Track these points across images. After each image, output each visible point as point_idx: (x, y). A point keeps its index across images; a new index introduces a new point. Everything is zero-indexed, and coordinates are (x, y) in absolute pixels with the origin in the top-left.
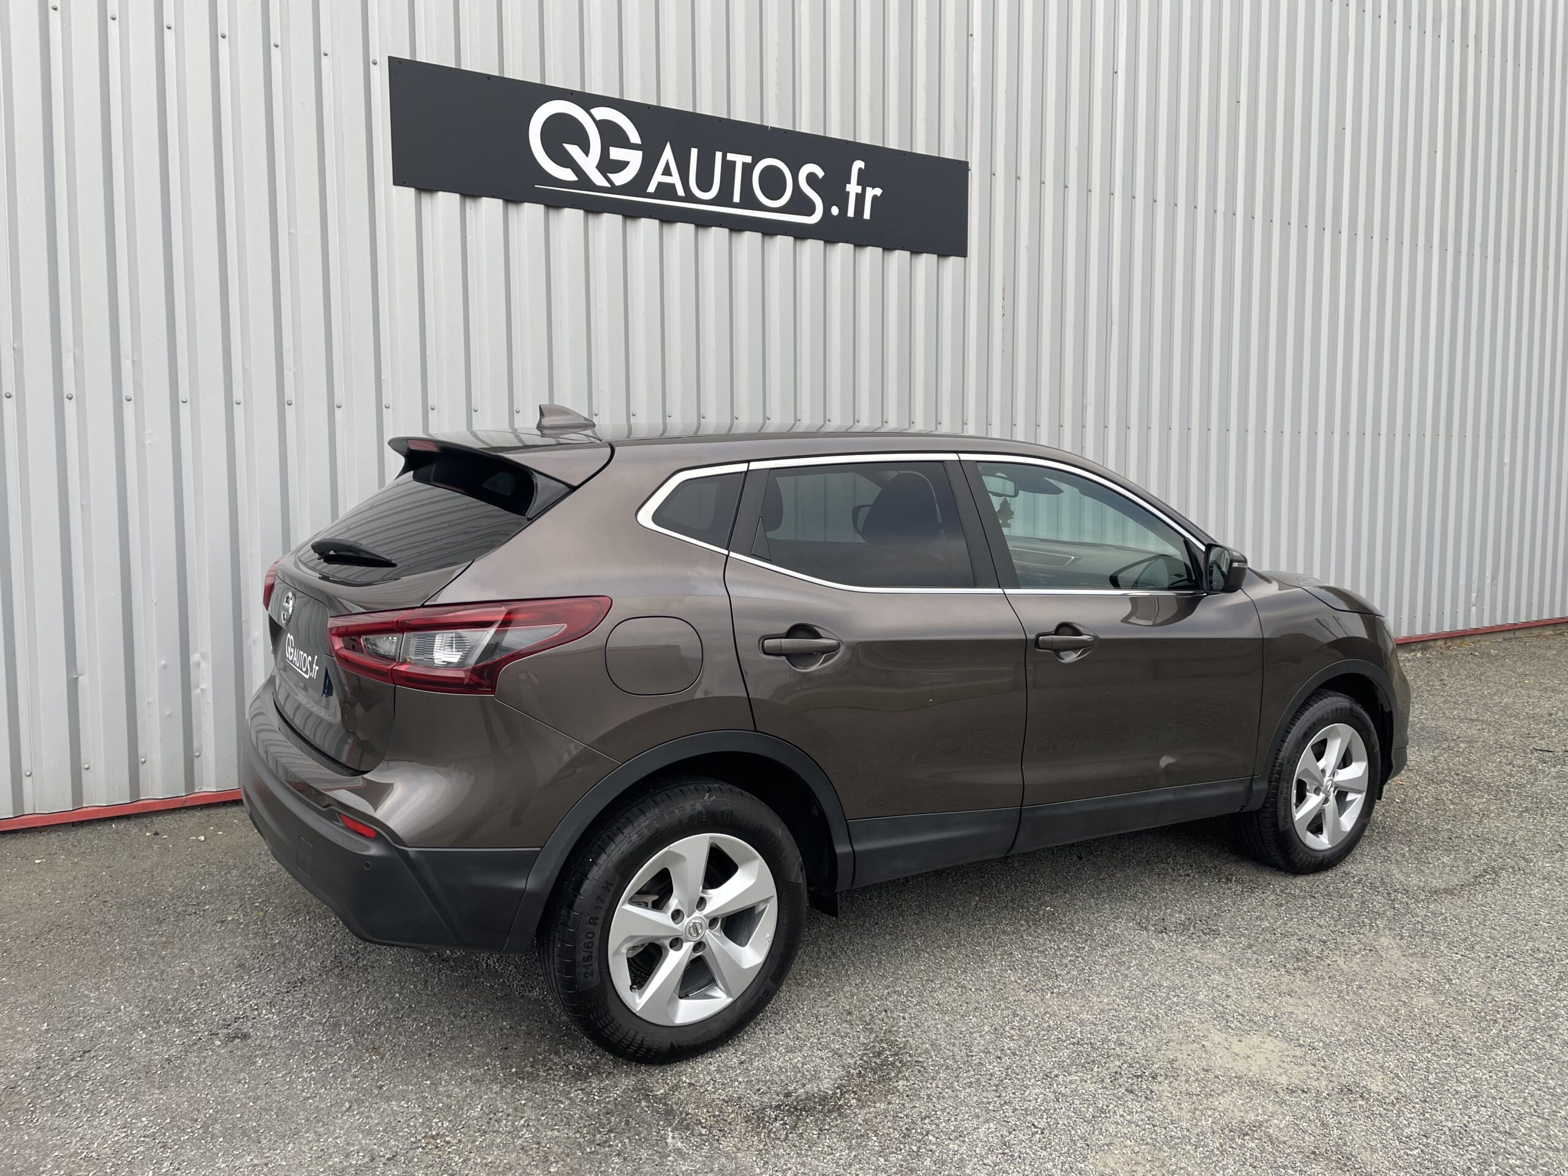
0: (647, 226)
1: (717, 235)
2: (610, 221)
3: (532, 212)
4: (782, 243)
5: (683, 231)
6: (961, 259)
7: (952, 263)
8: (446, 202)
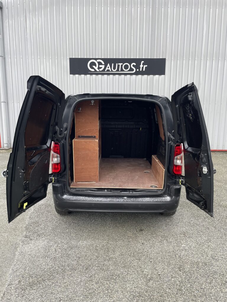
0: (106, 76)
1: (117, 76)
2: (100, 76)
3: (88, 76)
4: (128, 76)
5: (111, 76)
6: (164, 75)
7: (162, 76)
8: (77, 76)
